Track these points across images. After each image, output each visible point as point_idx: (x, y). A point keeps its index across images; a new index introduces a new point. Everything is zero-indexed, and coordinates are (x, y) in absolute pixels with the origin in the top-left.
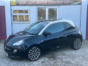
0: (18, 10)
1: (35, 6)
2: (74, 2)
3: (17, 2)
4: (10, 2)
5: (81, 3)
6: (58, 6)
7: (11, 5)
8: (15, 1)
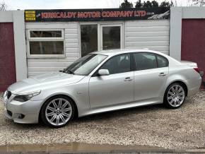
0: (40, 32)
2: (155, 14)
3: (39, 15)
4: (25, 14)
5: (170, 15)
7: (26, 21)
8: (34, 12)
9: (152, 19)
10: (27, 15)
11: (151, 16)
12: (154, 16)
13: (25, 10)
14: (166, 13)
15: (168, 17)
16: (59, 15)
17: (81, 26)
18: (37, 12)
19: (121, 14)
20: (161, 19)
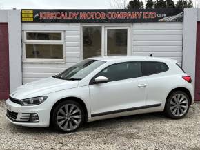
0: (35, 34)
1: (77, 24)
2: (167, 16)
3: (37, 15)
4: (21, 13)
5: (183, 17)
6: (131, 25)
7: (22, 22)
8: (32, 12)
9: (163, 21)
10: (23, 15)
11: (162, 18)
12: (166, 19)
13: (22, 10)
14: (179, 15)
15: (181, 20)
16: (59, 16)
17: (83, 27)
18: (35, 11)
19: (129, 15)
20: (173, 21)
